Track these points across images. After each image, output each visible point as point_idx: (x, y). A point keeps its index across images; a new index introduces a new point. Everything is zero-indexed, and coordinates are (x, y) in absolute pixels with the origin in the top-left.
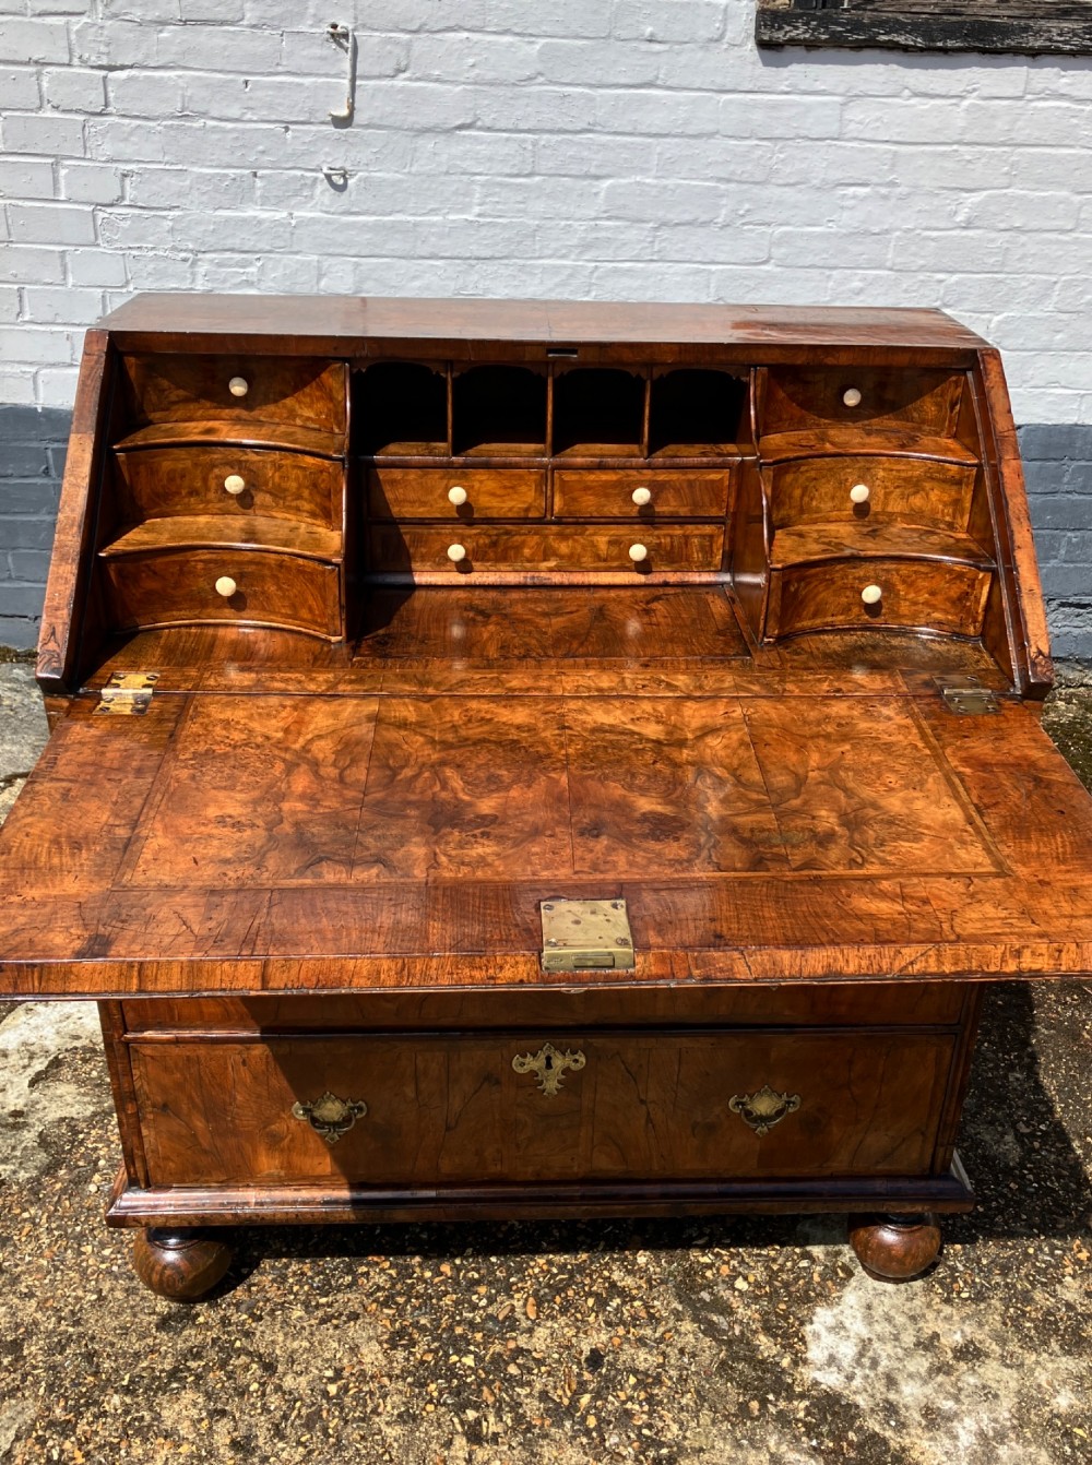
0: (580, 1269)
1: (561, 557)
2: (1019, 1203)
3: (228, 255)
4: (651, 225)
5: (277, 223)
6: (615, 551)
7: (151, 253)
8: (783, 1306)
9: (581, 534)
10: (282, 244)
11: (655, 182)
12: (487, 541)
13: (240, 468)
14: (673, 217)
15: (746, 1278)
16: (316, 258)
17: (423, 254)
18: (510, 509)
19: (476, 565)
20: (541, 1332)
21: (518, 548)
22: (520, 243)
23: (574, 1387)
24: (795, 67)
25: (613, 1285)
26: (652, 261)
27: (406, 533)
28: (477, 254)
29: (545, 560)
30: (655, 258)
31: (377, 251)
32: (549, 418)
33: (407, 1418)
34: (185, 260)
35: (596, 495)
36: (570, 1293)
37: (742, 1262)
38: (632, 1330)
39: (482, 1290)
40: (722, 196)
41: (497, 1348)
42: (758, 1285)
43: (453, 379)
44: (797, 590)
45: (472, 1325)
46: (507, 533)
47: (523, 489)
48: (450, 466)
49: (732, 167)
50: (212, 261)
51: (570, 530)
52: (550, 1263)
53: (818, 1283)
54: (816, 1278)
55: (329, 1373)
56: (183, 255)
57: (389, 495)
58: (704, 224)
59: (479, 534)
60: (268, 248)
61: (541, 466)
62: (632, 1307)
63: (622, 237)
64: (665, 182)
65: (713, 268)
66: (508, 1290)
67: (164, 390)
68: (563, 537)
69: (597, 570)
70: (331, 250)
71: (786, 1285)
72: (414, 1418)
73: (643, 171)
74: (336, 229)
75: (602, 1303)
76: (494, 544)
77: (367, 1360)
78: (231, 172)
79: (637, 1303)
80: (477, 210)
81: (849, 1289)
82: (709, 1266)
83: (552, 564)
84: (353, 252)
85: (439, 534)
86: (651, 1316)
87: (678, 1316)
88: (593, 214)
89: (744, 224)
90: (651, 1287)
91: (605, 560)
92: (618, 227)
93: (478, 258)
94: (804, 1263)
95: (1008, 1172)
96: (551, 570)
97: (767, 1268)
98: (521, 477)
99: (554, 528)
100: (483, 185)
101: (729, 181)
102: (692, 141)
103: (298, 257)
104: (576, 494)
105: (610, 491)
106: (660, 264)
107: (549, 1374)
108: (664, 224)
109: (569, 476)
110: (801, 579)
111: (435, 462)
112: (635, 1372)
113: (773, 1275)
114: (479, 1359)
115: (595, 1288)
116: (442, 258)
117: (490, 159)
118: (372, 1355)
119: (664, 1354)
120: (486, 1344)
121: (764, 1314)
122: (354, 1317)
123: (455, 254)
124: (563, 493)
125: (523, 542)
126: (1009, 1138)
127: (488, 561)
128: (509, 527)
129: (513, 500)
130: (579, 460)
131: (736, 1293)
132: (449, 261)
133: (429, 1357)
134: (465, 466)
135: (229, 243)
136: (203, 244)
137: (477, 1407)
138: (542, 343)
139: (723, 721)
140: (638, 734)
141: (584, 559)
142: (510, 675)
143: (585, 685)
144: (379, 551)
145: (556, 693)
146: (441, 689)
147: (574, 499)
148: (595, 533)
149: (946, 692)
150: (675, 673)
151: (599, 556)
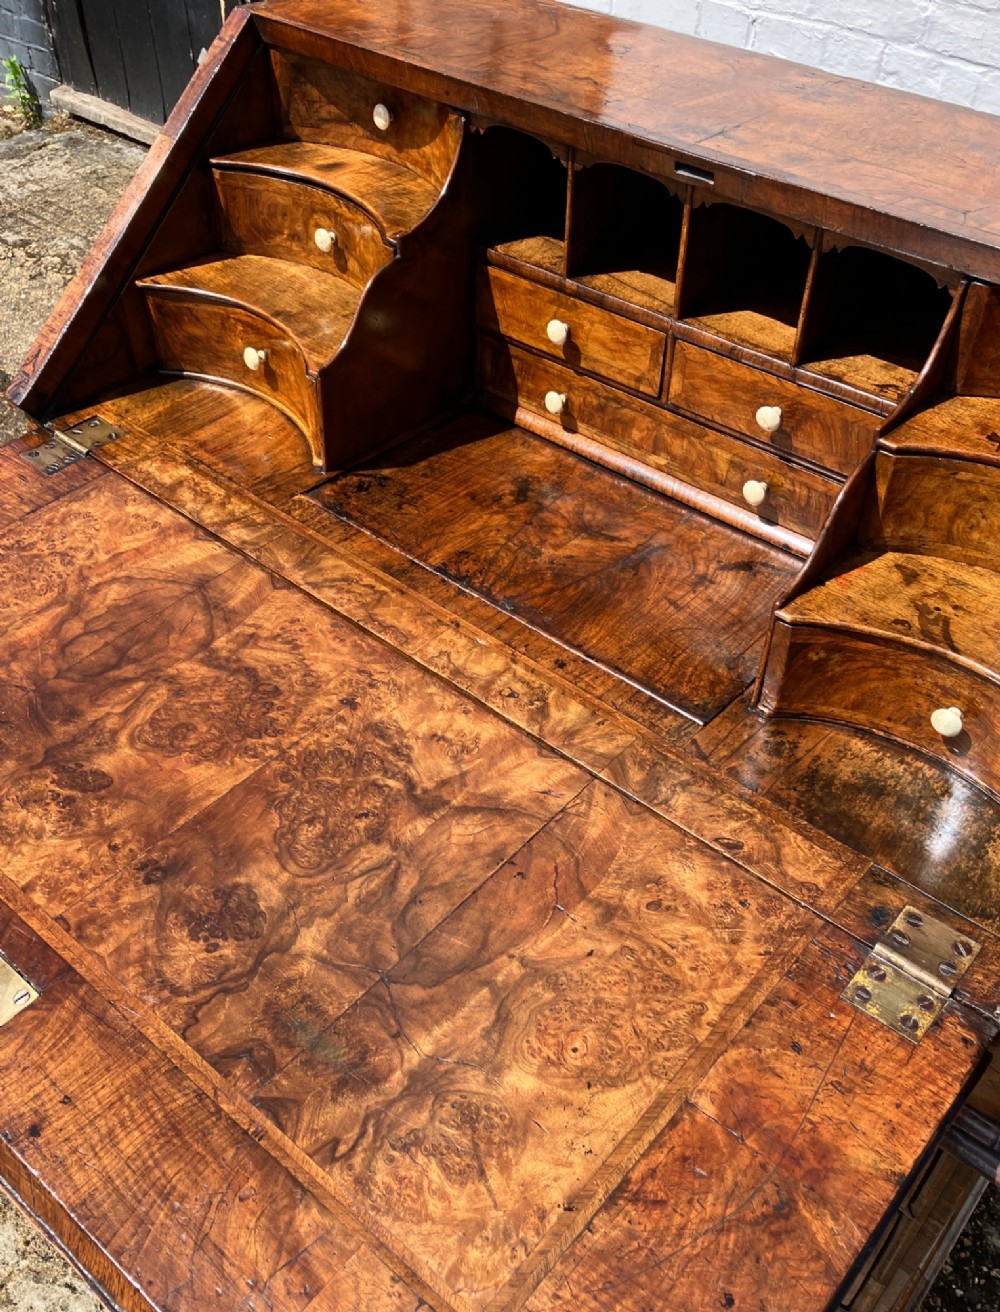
1: (674, 458)
6: (732, 480)
9: (700, 437)
12: (595, 402)
13: (335, 220)
18: (620, 372)
19: (581, 427)
21: (628, 425)
27: (517, 357)
29: (654, 453)
32: (680, 265)
35: (723, 394)
43: (575, 173)
44: (822, 663)
46: (617, 400)
47: (637, 350)
48: (560, 288)
51: (689, 425)
57: (498, 304)
59: (587, 389)
61: (661, 327)
67: (314, 102)
68: (677, 430)
69: (712, 492)
76: (602, 409)
83: (662, 461)
85: (547, 372)
91: (722, 484)
96: (659, 468)
98: (637, 334)
99: (670, 416)
104: (698, 382)
105: (740, 394)
109: (692, 351)
110: (831, 649)
111: (547, 280)
124: (684, 376)
125: (633, 420)
127: (593, 426)
128: (620, 393)
129: (623, 360)
130: (709, 335)
134: (577, 295)
138: (668, 151)
139: (525, 803)
140: (410, 761)
141: (698, 472)
142: (401, 599)
143: (454, 656)
144: (488, 367)
145: (408, 650)
146: (312, 579)
147: (695, 388)
148: (715, 444)
149: (878, 947)
150: (574, 697)
151: (715, 474)
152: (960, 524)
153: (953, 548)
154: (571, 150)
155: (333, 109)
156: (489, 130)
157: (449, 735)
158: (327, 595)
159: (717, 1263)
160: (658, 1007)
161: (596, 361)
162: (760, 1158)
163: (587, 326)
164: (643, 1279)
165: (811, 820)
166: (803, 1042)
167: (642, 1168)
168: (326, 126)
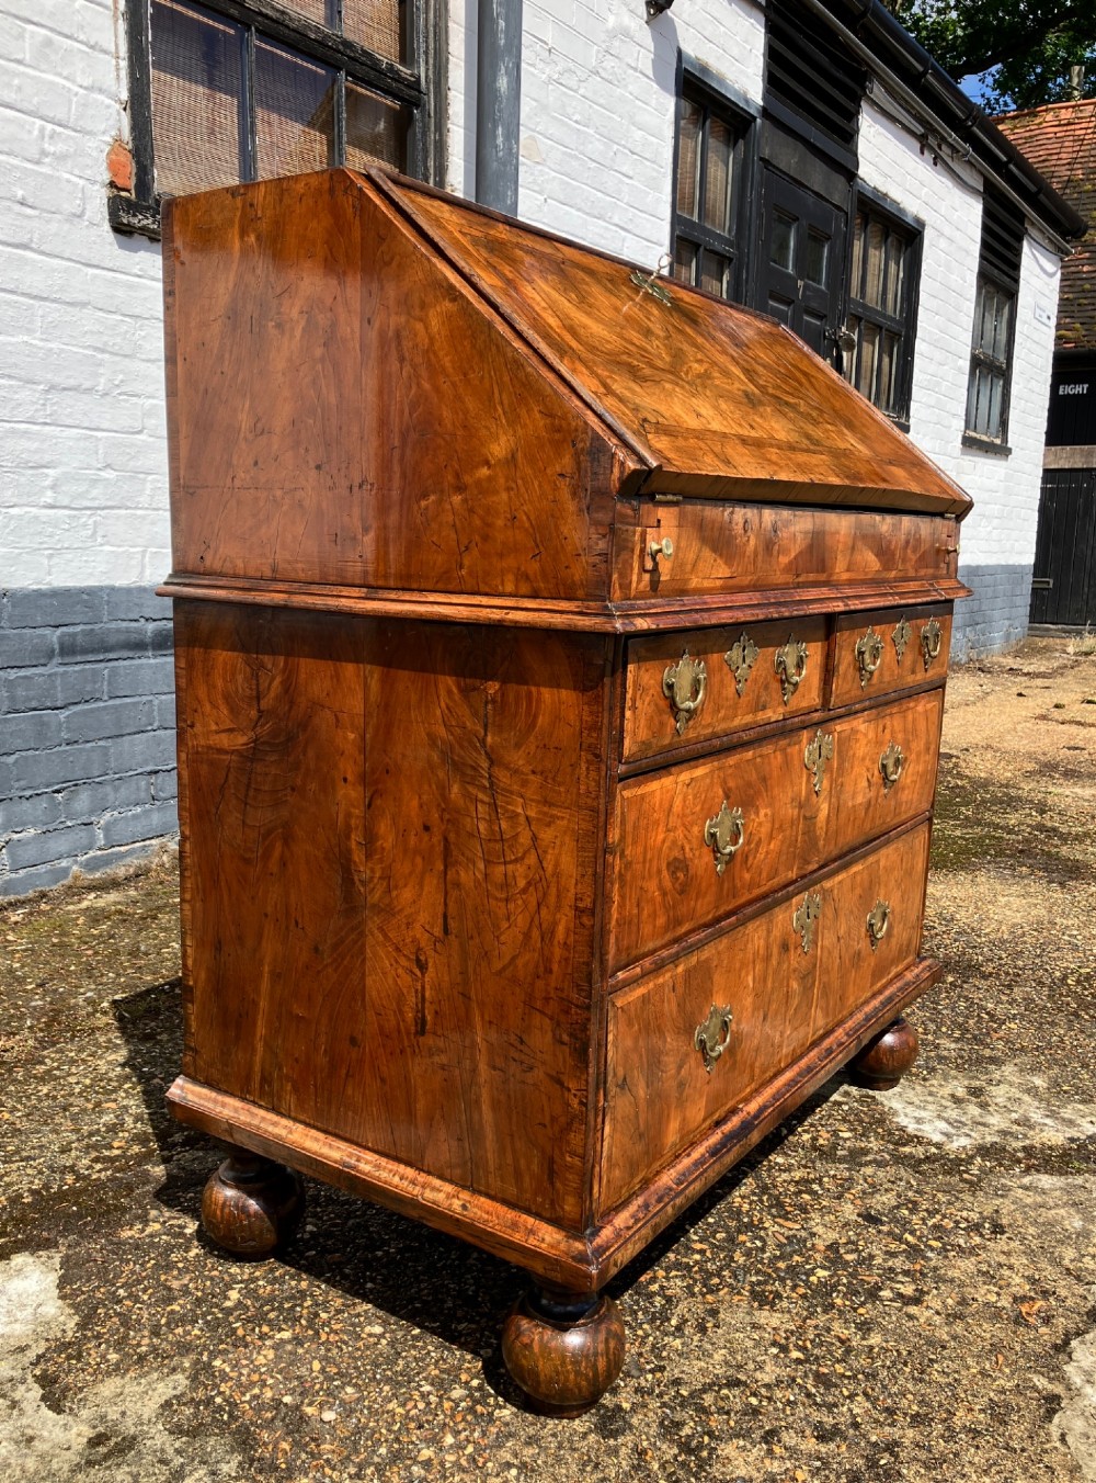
4: (42, 387)
11: (41, 344)
14: (61, 381)
24: (142, 254)
26: (46, 424)
30: (48, 421)
40: (100, 365)
49: (105, 338)
58: (89, 390)
63: (17, 396)
64: (50, 345)
65: (99, 434)
73: (30, 331)
89: (120, 394)
92: (11, 386)
101: (103, 351)
102: (69, 309)
106: (53, 428)
108: (52, 388)
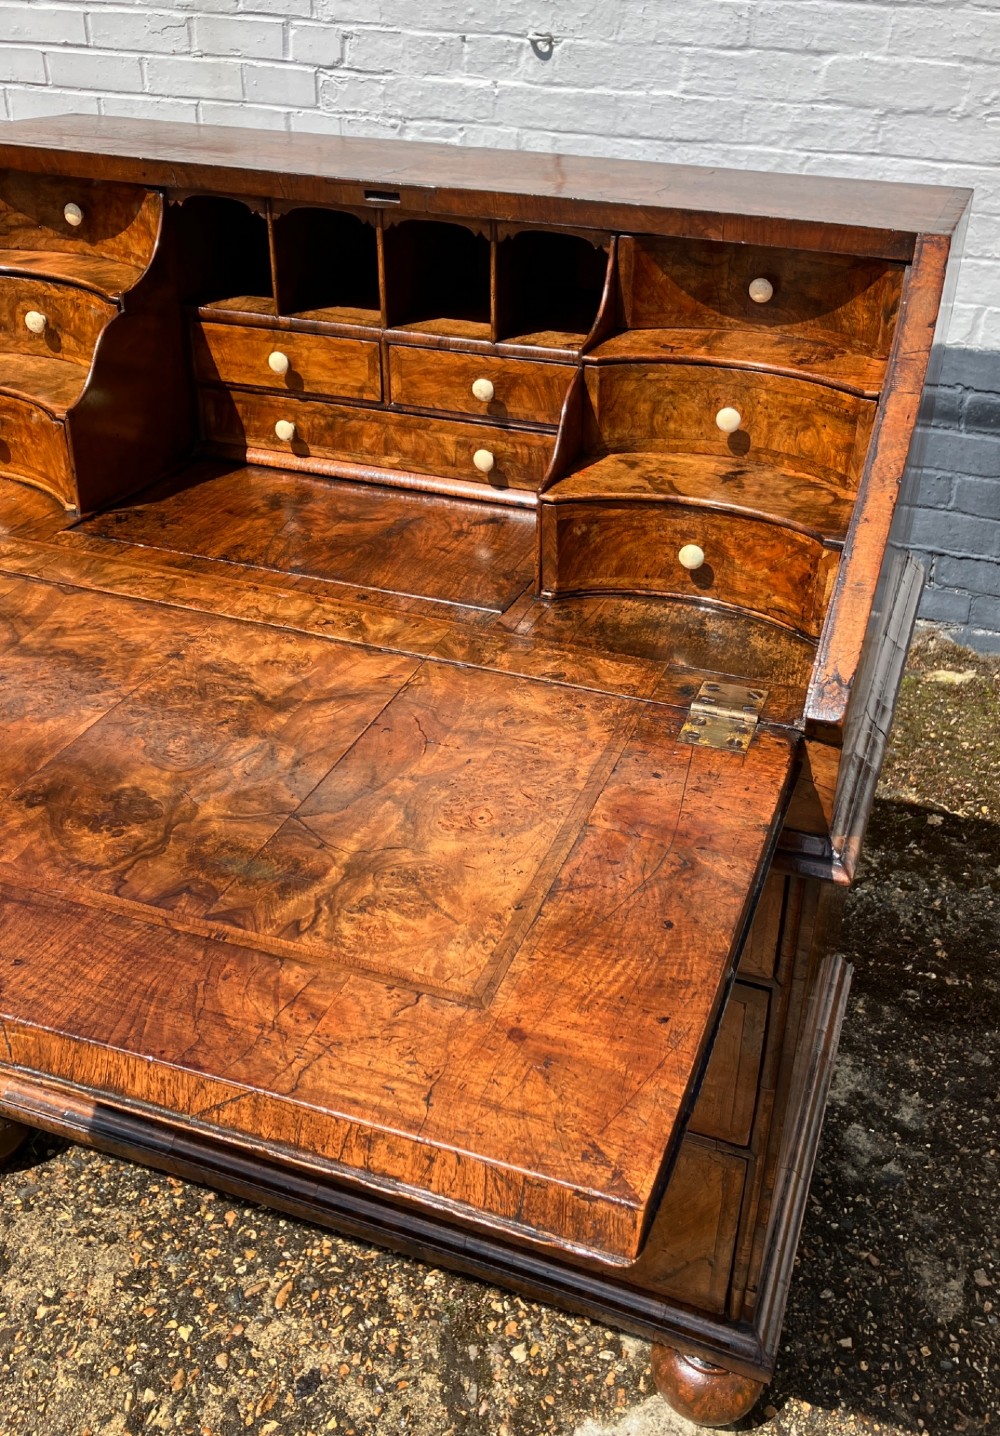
0: (361, 1267)
1: (405, 454)
2: (921, 1377)
3: (433, 123)
4: (876, 111)
5: (481, 92)
6: (463, 456)
7: (364, 119)
8: (550, 1400)
9: (426, 428)
10: (484, 114)
11: (885, 59)
12: (323, 422)
14: (904, 103)
15: (528, 1348)
16: (516, 130)
17: (624, 132)
18: (343, 387)
19: (313, 450)
20: (277, 1328)
21: (357, 435)
22: (726, 125)
23: (269, 1406)
25: (383, 1300)
26: (873, 154)
27: (240, 401)
28: (679, 135)
29: (386, 454)
30: (876, 151)
31: (576, 126)
32: (381, 280)
33: (88, 1374)
34: (394, 127)
35: (439, 383)
36: (333, 1292)
37: (536, 1326)
38: (369, 1363)
39: (250, 1254)
40: (966, 79)
41: (222, 1329)
42: (537, 1362)
44: (585, 535)
45: (215, 1292)
46: (344, 415)
47: (356, 364)
48: (275, 326)
49: (981, 44)
50: (418, 128)
51: (414, 419)
52: (334, 1249)
53: (609, 1387)
54: (610, 1380)
55: (50, 1293)
56: (393, 121)
57: (216, 355)
58: (940, 113)
59: (313, 412)
60: (471, 118)
61: (374, 338)
62: (386, 1333)
63: (841, 124)
64: (897, 60)
65: (945, 166)
66: (274, 1263)
68: (403, 427)
69: (444, 476)
70: (531, 123)
71: (570, 1374)
72: (93, 1376)
73: (873, 46)
74: (536, 101)
75: (359, 1316)
76: (330, 427)
77: (92, 1292)
78: (442, 36)
79: (394, 1332)
80: (682, 85)
81: (639, 1408)
82: (497, 1317)
83: (395, 460)
84: (553, 126)
85: (272, 406)
86: (400, 1353)
87: (428, 1364)
88: (811, 96)
89: (988, 115)
90: (421, 1317)
91: (454, 465)
92: (838, 112)
93: (680, 140)
94: (606, 1355)
95: (930, 1329)
96: (393, 468)
97: (561, 1344)
98: (353, 349)
99: (395, 416)
100: (691, 58)
101: (975, 61)
102: (935, 11)
103: (499, 129)
104: (415, 378)
105: (453, 378)
106: (881, 159)
107: (254, 1380)
108: (891, 111)
109: (404, 350)
110: (591, 521)
111: (260, 320)
112: (340, 1414)
113: (562, 1355)
114: (196, 1333)
115: (361, 1296)
116: (643, 138)
117: (702, 28)
118: (100, 1289)
119: (385, 1407)
120: (212, 1321)
121: (523, 1400)
122: (112, 1239)
123: (656, 133)
124: (403, 376)
125: (362, 429)
126: (955, 1285)
127: (325, 445)
128: (345, 408)
129: (345, 375)
131: (507, 1363)
132: (649, 142)
133: (149, 1314)
134: (292, 328)
135: (434, 111)
136: (411, 110)
137: (158, 1391)
138: (356, 183)
139: (371, 687)
140: (251, 681)
141: (430, 460)
142: (193, 581)
143: (262, 608)
144: (213, 418)
145: (218, 611)
146: (102, 582)
147: (413, 384)
148: (441, 430)
149: (694, 706)
150: (385, 614)
151: (446, 458)
152: (658, 418)
153: (658, 441)
154: (268, 202)
155: (21, 216)
156: (186, 202)
157: (280, 658)
158: (122, 590)
159: (650, 907)
160: (539, 778)
161: (319, 383)
162: (657, 842)
163: (305, 353)
164: (597, 931)
165: (611, 650)
166: (660, 772)
167: (567, 869)
168: (15, 232)
